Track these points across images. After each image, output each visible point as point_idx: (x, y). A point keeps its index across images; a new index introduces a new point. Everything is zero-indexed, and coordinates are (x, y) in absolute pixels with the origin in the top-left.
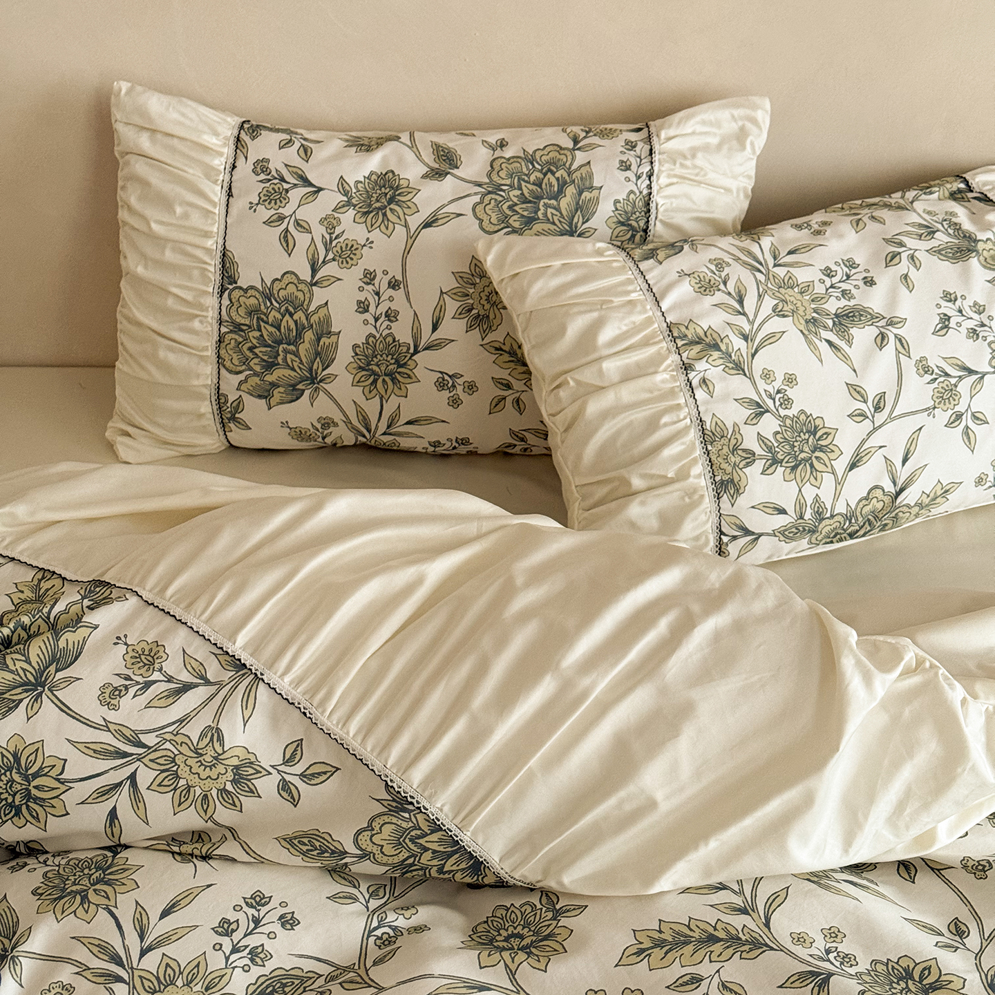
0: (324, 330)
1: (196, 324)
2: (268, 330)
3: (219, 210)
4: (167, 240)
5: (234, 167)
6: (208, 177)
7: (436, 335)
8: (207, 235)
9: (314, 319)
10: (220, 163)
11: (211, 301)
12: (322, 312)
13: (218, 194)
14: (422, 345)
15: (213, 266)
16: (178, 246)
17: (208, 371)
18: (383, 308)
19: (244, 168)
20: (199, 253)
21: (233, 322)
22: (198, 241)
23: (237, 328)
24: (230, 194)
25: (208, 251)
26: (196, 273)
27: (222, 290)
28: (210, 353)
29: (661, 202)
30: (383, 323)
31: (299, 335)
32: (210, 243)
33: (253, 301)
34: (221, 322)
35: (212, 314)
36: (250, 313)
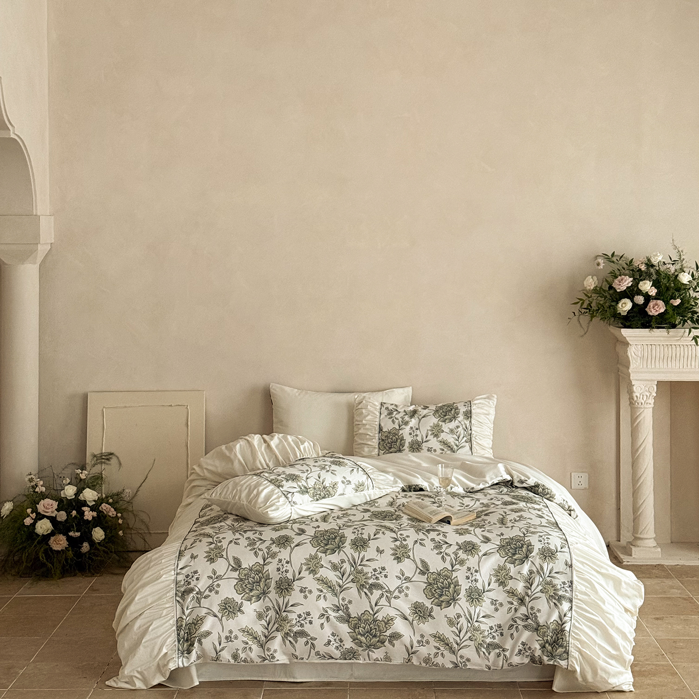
0: (402, 439)
1: (374, 440)
2: (389, 440)
3: (378, 417)
4: (366, 424)
5: (381, 409)
6: (375, 410)
7: (427, 439)
8: (376, 422)
9: (400, 437)
10: (378, 408)
11: (377, 435)
12: (402, 435)
13: (378, 414)
14: (424, 441)
15: (377, 428)
16: (370, 425)
17: (377, 450)
18: (415, 434)
19: (383, 409)
20: (374, 425)
21: (382, 439)
22: (375, 423)
23: (383, 440)
24: (380, 413)
25: (376, 425)
26: (373, 430)
27: (379, 432)
28: (377, 446)
29: (474, 412)
30: (415, 437)
31: (397, 441)
32: (377, 423)
33: (386, 434)
34: (379, 439)
35: (377, 438)
36: (385, 437)
